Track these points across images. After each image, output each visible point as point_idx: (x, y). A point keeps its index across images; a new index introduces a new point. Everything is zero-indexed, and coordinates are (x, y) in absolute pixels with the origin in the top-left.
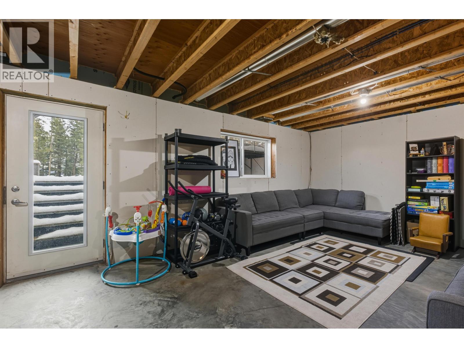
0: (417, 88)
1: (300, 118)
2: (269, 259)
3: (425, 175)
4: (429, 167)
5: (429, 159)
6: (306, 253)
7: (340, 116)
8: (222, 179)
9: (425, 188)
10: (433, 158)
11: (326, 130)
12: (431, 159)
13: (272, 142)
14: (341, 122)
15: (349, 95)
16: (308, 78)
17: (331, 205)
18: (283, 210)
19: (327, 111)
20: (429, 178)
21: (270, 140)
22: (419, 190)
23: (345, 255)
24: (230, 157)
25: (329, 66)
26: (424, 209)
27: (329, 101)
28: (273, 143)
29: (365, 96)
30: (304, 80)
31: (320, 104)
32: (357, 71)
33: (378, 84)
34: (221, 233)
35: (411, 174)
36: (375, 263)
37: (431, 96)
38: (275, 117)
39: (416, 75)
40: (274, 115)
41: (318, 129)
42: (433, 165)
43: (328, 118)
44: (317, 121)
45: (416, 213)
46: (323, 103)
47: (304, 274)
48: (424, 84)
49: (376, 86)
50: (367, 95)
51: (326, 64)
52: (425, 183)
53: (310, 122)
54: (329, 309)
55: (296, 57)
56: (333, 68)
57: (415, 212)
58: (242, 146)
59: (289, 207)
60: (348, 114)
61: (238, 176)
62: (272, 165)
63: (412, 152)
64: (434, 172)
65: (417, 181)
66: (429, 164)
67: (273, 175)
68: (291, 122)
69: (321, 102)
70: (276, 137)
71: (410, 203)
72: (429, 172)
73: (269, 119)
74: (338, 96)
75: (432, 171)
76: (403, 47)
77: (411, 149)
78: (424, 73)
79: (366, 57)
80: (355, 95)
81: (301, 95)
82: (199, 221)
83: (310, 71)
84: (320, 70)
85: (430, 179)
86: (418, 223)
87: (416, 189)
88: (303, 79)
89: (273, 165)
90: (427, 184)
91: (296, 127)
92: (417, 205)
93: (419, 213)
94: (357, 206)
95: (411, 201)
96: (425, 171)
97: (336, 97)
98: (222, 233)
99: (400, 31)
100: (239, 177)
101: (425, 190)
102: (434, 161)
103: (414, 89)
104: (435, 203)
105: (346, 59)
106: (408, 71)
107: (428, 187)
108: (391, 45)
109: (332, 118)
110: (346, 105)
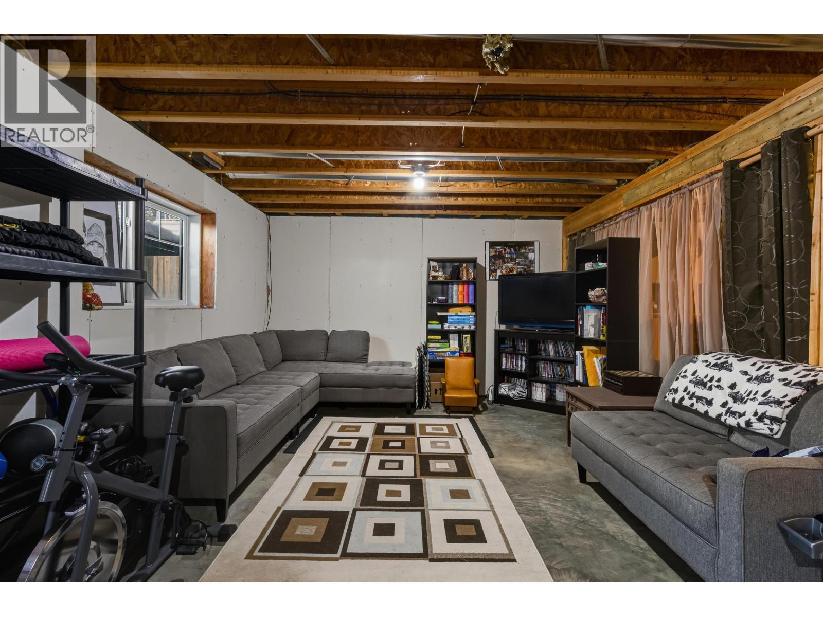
0: (464, 184)
1: (274, 182)
2: (283, 505)
3: (446, 306)
4: (450, 295)
5: (450, 284)
6: (336, 464)
7: (343, 197)
8: (86, 311)
9: (447, 323)
10: (454, 283)
11: (300, 217)
12: (452, 284)
13: (204, 221)
14: (334, 210)
15: (394, 166)
16: (374, 108)
17: (319, 359)
18: (243, 383)
19: (334, 182)
20: (450, 309)
21: (199, 216)
22: (439, 327)
23: (392, 444)
24: (96, 244)
25: (416, 102)
26: (445, 352)
27: (357, 165)
28: (207, 223)
29: (421, 175)
30: (363, 108)
31: (340, 166)
32: (432, 131)
33: (442, 163)
34: (152, 485)
35: (431, 303)
36: (439, 444)
37: (463, 200)
38: (226, 165)
39: (482, 167)
40: (224, 158)
41: (288, 212)
42: (454, 293)
43: (320, 197)
44: (298, 198)
45: (438, 358)
46: (345, 165)
47: (381, 508)
48: (471, 182)
49: (438, 164)
50: (424, 174)
51: (411, 97)
52: (446, 317)
53: (284, 196)
54: (484, 554)
55: (399, 55)
56: (425, 110)
57: (436, 357)
58: (127, 216)
59: (253, 374)
60: (357, 198)
61: (120, 302)
62: (204, 277)
63: (433, 273)
64: (455, 302)
65: (439, 314)
66: (450, 290)
67: (205, 301)
68: (251, 186)
69: (341, 163)
70: (215, 212)
71: (430, 345)
72: (450, 302)
73: (211, 162)
74: (373, 162)
75: (452, 300)
76: (529, 122)
77: (432, 269)
78: (491, 168)
79: (480, 115)
80: (404, 169)
81: (323, 136)
82: (92, 469)
83: (378, 95)
84: (400, 101)
85: (452, 311)
86: (444, 372)
87: (436, 326)
88: (364, 105)
89: (207, 276)
90: (449, 317)
91: (250, 200)
92: (437, 348)
93: (444, 358)
94: (362, 356)
95: (431, 342)
96: (446, 300)
97: (371, 163)
98: (155, 484)
99: (525, 97)
100: (122, 304)
101: (446, 326)
102: (455, 287)
103: (460, 186)
104: (454, 344)
105: (449, 104)
106: (486, 158)
107: (450, 322)
108: (513, 113)
109: (328, 197)
110: (369, 182)
